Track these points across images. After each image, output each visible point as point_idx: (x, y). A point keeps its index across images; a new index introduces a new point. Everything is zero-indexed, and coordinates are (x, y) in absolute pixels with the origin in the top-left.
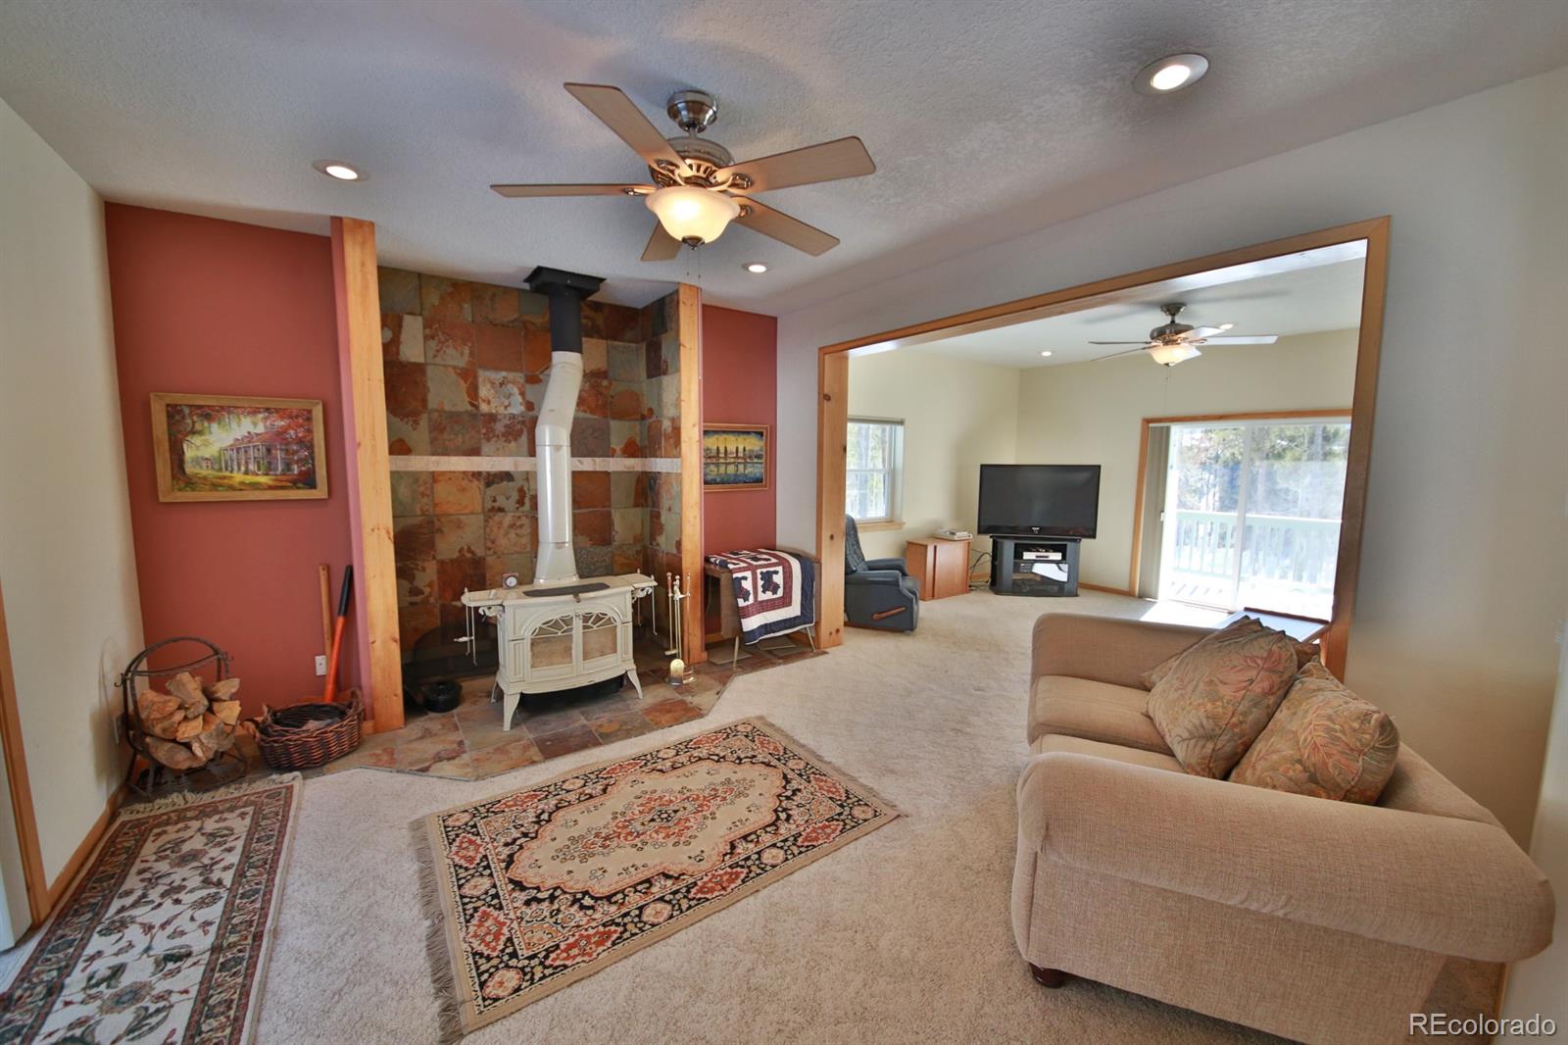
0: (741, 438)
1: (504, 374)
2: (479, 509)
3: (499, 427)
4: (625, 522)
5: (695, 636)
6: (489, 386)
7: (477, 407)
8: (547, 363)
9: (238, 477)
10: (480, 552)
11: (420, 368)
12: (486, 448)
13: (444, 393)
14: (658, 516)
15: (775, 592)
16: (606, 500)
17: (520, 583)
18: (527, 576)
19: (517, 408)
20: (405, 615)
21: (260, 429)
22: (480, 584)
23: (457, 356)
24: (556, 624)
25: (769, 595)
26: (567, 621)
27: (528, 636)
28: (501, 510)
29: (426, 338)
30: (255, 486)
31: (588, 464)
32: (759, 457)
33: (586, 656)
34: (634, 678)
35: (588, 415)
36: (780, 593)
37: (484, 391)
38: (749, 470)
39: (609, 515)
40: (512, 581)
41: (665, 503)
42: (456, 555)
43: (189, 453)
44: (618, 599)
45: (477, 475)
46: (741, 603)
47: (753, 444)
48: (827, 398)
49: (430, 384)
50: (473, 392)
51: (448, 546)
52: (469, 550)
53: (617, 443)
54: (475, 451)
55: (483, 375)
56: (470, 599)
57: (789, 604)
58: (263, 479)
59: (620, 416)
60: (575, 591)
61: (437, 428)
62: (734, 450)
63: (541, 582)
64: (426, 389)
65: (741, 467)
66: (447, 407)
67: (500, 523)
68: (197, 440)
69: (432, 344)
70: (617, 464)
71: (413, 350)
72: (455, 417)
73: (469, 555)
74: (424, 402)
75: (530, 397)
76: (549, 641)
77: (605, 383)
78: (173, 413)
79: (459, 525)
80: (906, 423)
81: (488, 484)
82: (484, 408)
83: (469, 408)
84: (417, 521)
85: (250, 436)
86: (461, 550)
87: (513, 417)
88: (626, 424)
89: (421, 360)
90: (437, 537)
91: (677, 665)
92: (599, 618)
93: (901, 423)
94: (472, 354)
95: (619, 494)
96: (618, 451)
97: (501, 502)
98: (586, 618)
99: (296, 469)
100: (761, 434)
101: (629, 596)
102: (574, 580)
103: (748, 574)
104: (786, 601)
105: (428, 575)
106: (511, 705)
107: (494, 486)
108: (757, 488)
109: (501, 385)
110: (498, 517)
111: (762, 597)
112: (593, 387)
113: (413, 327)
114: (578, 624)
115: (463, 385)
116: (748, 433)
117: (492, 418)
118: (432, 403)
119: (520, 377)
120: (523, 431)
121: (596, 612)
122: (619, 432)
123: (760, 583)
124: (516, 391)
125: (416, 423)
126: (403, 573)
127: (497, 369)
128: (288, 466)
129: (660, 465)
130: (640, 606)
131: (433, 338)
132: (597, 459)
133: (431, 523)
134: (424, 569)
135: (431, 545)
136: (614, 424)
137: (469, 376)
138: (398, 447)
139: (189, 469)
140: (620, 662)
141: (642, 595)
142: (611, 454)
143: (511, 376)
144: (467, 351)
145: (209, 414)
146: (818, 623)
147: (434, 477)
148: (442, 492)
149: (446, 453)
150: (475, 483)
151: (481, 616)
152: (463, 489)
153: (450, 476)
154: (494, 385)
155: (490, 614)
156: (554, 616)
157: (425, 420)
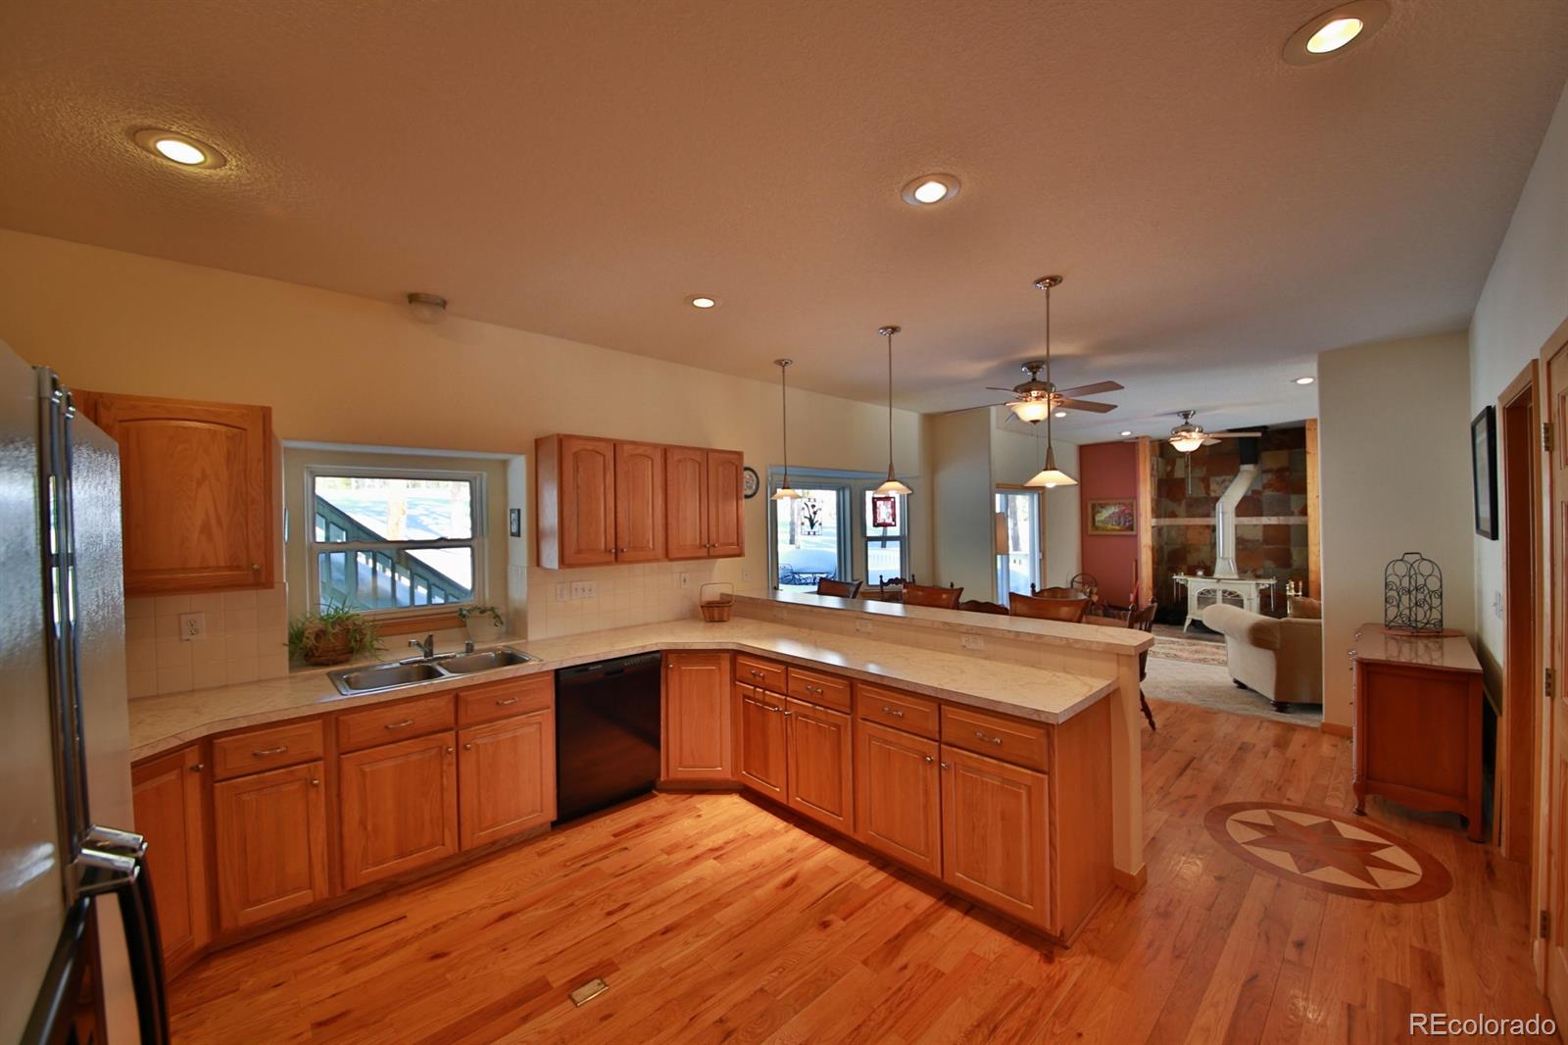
1: (1223, 477)
2: (1208, 542)
7: (1208, 494)
8: (1236, 471)
9: (1110, 527)
11: (1182, 481)
12: (1213, 513)
13: (1194, 491)
16: (1289, 542)
17: (1205, 574)
18: (1209, 573)
21: (1117, 510)
23: (1200, 472)
24: (1208, 591)
26: (1215, 591)
27: (1199, 595)
29: (1186, 467)
30: (1114, 530)
31: (1274, 520)
35: (1275, 493)
37: (1213, 487)
40: (1200, 573)
42: (1195, 564)
43: (1097, 519)
44: (1251, 588)
45: (1208, 526)
49: (1186, 486)
50: (1207, 487)
51: (1193, 559)
53: (1294, 507)
54: (1208, 515)
55: (1212, 479)
56: (1176, 577)
58: (1117, 528)
59: (1297, 492)
60: (1229, 580)
61: (1190, 506)
63: (1216, 575)
64: (1185, 489)
66: (1190, 496)
68: (1099, 515)
70: (1292, 520)
71: (1179, 474)
72: (1197, 500)
74: (1184, 494)
76: (1205, 598)
77: (1287, 474)
78: (1094, 506)
79: (1198, 550)
81: (1213, 531)
82: (1213, 494)
83: (1205, 495)
85: (1113, 513)
86: (1198, 562)
89: (1183, 476)
90: (1187, 555)
92: (1231, 593)
94: (1207, 470)
96: (1296, 511)
98: (1224, 592)
99: (1127, 524)
101: (1257, 587)
102: (1236, 577)
106: (1189, 624)
109: (1222, 482)
112: (1278, 477)
114: (1219, 595)
115: (1202, 485)
117: (1217, 499)
118: (1187, 495)
120: (1208, 506)
122: (1296, 502)
125: (1180, 505)
127: (1219, 475)
128: (1125, 522)
130: (1264, 593)
131: (1189, 466)
133: (1184, 548)
136: (1292, 497)
137: (1206, 481)
138: (1158, 515)
139: (1097, 524)
141: (1263, 587)
142: (1291, 514)
144: (1205, 469)
145: (1103, 506)
147: (1187, 527)
148: (1190, 534)
149: (1193, 516)
150: (1207, 531)
151: (1177, 584)
152: (1201, 534)
153: (1194, 527)
154: (1218, 483)
155: (1182, 582)
156: (1209, 588)
157: (1183, 503)
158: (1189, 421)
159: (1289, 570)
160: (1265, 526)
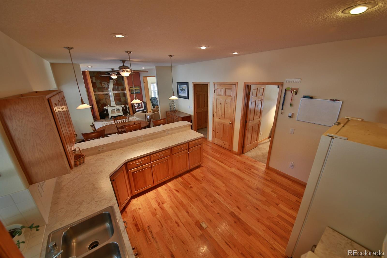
0: (136, 88)
2: (104, 98)
3: (105, 89)
4: (123, 99)
5: (131, 112)
7: (102, 86)
8: (109, 81)
10: (105, 103)
11: (95, 83)
12: (104, 91)
13: (98, 85)
14: (126, 98)
15: (140, 107)
16: (120, 96)
17: (109, 106)
18: (110, 106)
19: (107, 86)
20: (99, 109)
22: (105, 106)
23: (99, 81)
25: (139, 107)
26: (115, 109)
27: (111, 111)
28: (107, 98)
29: (95, 79)
31: (116, 92)
32: (139, 90)
33: (117, 113)
34: (123, 115)
35: (115, 86)
36: (141, 107)
37: (103, 84)
38: (138, 92)
39: (120, 98)
40: (108, 106)
41: (126, 96)
44: (120, 107)
45: (104, 94)
46: (135, 108)
47: (138, 88)
48: (145, 83)
50: (101, 85)
51: (102, 102)
53: (120, 89)
54: (103, 92)
55: (102, 83)
56: (104, 107)
57: (142, 108)
59: (120, 86)
60: (115, 106)
61: (98, 89)
63: (112, 106)
65: (137, 92)
66: (99, 87)
67: (107, 100)
70: (120, 92)
71: (94, 81)
72: (100, 88)
74: (96, 86)
75: (108, 85)
76: (113, 111)
77: (117, 82)
79: (103, 100)
81: (105, 95)
82: (103, 86)
84: (97, 100)
87: (107, 87)
88: (121, 87)
91: (128, 114)
92: (118, 109)
95: (121, 95)
96: (120, 90)
97: (107, 97)
98: (116, 109)
100: (139, 87)
101: (121, 107)
102: (116, 105)
103: (136, 104)
104: (142, 107)
105: (100, 106)
106: (110, 117)
107: (106, 96)
108: (139, 94)
109: (105, 83)
110: (107, 99)
111: (138, 107)
113: (94, 78)
114: (116, 110)
115: (100, 84)
116: (137, 87)
117: (104, 87)
118: (97, 87)
119: (107, 82)
120: (107, 89)
121: (117, 108)
122: (120, 88)
123: (138, 105)
124: (106, 84)
125: (96, 89)
126: (98, 105)
127: (104, 82)
129: (125, 92)
130: (123, 108)
132: (118, 91)
135: (100, 102)
136: (119, 87)
137: (101, 83)
138: (95, 92)
140: (121, 113)
142: (120, 91)
143: (106, 82)
144: (100, 80)
146: (147, 110)
148: (100, 96)
149: (100, 92)
150: (104, 95)
151: (106, 109)
152: (102, 96)
153: (101, 94)
155: (106, 108)
156: (113, 109)
159: (121, 102)
160: (115, 93)
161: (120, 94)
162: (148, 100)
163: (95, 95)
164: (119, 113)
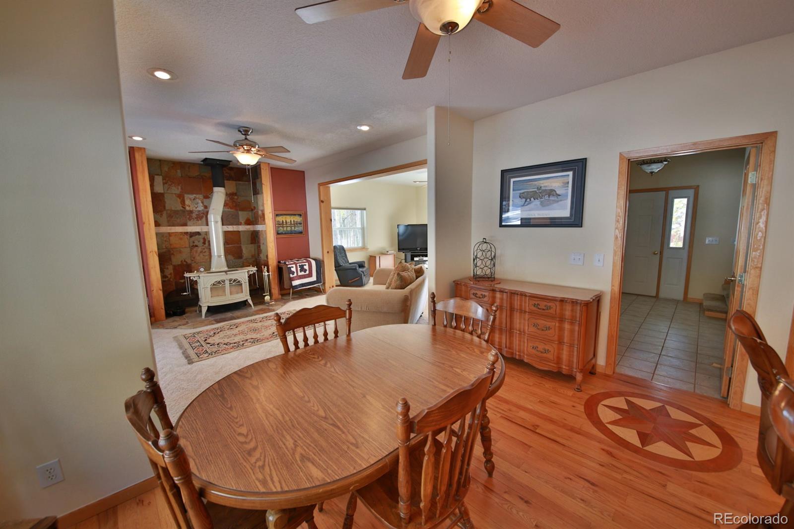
0: (292, 217)
1: (195, 195)
2: (188, 246)
3: (194, 215)
4: (247, 250)
5: (275, 290)
6: (189, 200)
7: (185, 208)
8: (212, 192)
10: (189, 261)
11: (162, 195)
12: (189, 223)
13: (172, 203)
14: (259, 247)
15: (305, 272)
16: (239, 242)
17: (205, 270)
18: (208, 269)
19: (201, 208)
20: (164, 283)
22: (191, 272)
23: (176, 190)
24: (219, 282)
25: (303, 273)
26: (224, 281)
27: (209, 287)
28: (196, 246)
29: (164, 184)
31: (230, 228)
32: (300, 224)
33: (231, 294)
34: (250, 302)
35: (229, 210)
36: (307, 272)
37: (187, 202)
38: (296, 229)
39: (241, 247)
40: (202, 269)
41: (262, 241)
42: (180, 263)
44: (243, 275)
45: (186, 233)
46: (291, 276)
47: (298, 219)
48: (322, 202)
49: (166, 200)
50: (183, 202)
51: (177, 260)
52: (185, 261)
53: (242, 220)
54: (185, 225)
55: (186, 196)
56: (187, 275)
57: (312, 276)
59: (243, 210)
60: (226, 272)
61: (170, 216)
62: (289, 221)
63: (213, 270)
64: (164, 202)
65: (293, 228)
66: (173, 209)
67: (196, 252)
69: (166, 185)
70: (241, 228)
71: (159, 189)
72: (176, 212)
73: (185, 263)
74: (164, 207)
75: (205, 204)
76: (217, 286)
77: (236, 197)
79: (180, 252)
80: (367, 209)
81: (191, 237)
82: (188, 208)
83: (182, 208)
84: (164, 250)
86: (182, 261)
87: (199, 211)
88: (245, 213)
89: (163, 192)
90: (172, 256)
91: (267, 298)
92: (235, 281)
93: (365, 209)
94: (182, 188)
95: (244, 239)
96: (243, 222)
97: (196, 243)
98: (230, 280)
100: (301, 215)
101: (246, 273)
102: (226, 269)
103: (294, 266)
104: (310, 275)
105: (170, 270)
106: (204, 310)
107: (193, 237)
108: (300, 235)
109: (194, 199)
110: (195, 249)
111: (300, 274)
112: (230, 199)
113: (159, 179)
114: (227, 283)
115: (179, 200)
116: (295, 215)
117: (191, 212)
118: (167, 208)
119: (201, 196)
120: (203, 217)
121: (233, 278)
122: (243, 216)
123: (299, 269)
124: (200, 202)
125: (162, 215)
126: (162, 271)
127: (192, 194)
129: (259, 228)
130: (251, 277)
131: (166, 183)
132: (234, 226)
133: (169, 251)
134: (167, 269)
135: (170, 259)
136: (240, 213)
137: (181, 197)
138: (157, 224)
140: (244, 295)
141: (251, 273)
142: (241, 224)
143: (197, 196)
144: (180, 188)
146: (324, 283)
147: (170, 234)
148: (173, 240)
149: (174, 225)
150: (186, 236)
151: (191, 281)
152: (182, 239)
153: (176, 234)
154: (190, 199)
155: (194, 279)
156: (219, 280)
157: (165, 213)
158: (248, 137)
159: (244, 260)
161: (241, 234)
162: (328, 252)
163: (157, 234)
164: (237, 293)
